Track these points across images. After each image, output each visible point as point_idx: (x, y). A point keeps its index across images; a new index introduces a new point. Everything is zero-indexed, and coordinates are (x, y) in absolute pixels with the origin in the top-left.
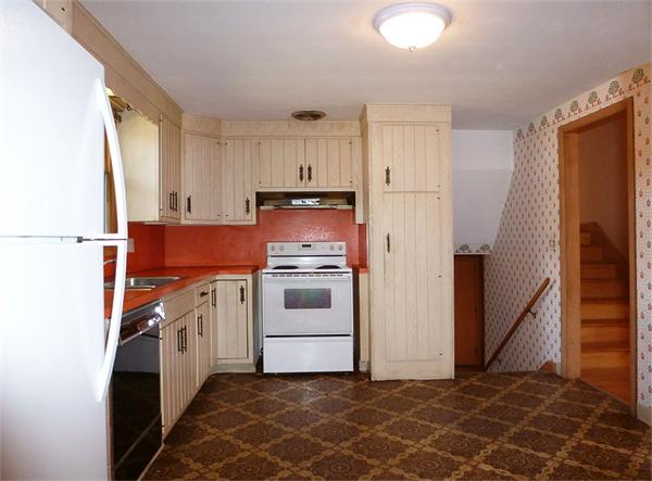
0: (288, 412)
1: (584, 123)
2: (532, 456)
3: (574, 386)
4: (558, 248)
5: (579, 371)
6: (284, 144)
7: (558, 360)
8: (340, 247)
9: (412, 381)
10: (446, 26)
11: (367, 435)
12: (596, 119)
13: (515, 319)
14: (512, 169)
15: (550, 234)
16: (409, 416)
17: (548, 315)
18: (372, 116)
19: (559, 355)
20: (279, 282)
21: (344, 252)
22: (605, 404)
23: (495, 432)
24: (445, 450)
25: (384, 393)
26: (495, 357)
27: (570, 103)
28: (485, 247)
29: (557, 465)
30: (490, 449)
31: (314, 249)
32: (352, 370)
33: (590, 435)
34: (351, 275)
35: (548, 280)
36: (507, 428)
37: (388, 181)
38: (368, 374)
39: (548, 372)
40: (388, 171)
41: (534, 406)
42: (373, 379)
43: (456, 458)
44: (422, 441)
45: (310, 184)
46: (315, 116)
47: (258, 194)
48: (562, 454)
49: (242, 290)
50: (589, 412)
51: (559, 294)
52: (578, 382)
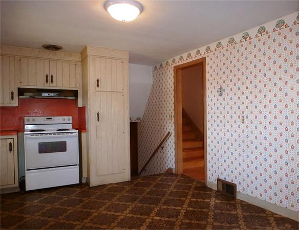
0: (48, 210)
1: (185, 66)
2: (174, 209)
3: (181, 177)
4: (173, 119)
5: (182, 171)
6: (36, 62)
7: (173, 167)
8: (69, 119)
9: (111, 184)
10: (140, 13)
11: (96, 214)
12: (190, 64)
13: (152, 153)
14: (152, 83)
15: (170, 113)
16: (115, 201)
17: (169, 147)
18: (90, 52)
19: (174, 165)
20: (35, 138)
21: (71, 121)
22: (195, 183)
23: (156, 202)
24: (137, 214)
25: (98, 192)
26: (143, 169)
27: (179, 56)
28: (139, 119)
29: (185, 211)
30: (156, 209)
31: (54, 120)
32: (78, 182)
33: (193, 196)
34: (78, 133)
35: (169, 132)
36: (160, 199)
37: (98, 86)
38: (88, 184)
39: (169, 172)
40: (98, 80)
41: (168, 188)
42: (91, 186)
43: (143, 217)
44: (125, 212)
45: (52, 85)
46: (56, 48)
47: (19, 89)
48: (185, 206)
49: (10, 144)
50: (190, 187)
51: (174, 138)
52: (182, 175)
